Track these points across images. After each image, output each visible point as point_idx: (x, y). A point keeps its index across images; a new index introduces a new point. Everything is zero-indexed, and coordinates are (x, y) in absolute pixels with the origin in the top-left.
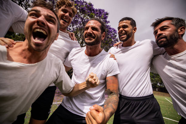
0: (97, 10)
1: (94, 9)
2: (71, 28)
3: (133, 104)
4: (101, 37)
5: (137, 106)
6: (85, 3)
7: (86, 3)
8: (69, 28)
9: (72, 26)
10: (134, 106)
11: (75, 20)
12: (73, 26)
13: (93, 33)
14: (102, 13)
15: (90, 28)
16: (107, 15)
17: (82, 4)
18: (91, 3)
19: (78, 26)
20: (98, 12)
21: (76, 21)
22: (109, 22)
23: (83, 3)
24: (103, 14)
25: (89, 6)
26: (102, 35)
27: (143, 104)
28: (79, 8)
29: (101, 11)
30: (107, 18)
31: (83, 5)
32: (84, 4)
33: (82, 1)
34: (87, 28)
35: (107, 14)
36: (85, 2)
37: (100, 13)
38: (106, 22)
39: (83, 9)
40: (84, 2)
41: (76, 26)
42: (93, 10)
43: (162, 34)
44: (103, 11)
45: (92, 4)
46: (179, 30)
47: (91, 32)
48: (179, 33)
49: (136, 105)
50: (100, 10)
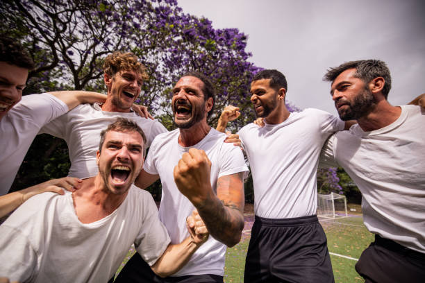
0: (219, 32)
1: (213, 30)
2: (167, 75)
3: (274, 233)
4: (204, 106)
5: (281, 236)
6: (193, 20)
7: (196, 20)
8: (164, 77)
9: (169, 72)
10: (276, 235)
11: (175, 59)
12: (171, 71)
13: (187, 98)
14: (233, 36)
15: (182, 90)
16: (244, 41)
17: (186, 22)
18: (206, 18)
19: (183, 70)
20: (223, 37)
21: (177, 58)
22: (250, 54)
23: (188, 20)
24: (235, 38)
25: (201, 24)
26: (206, 104)
27: (293, 232)
28: (180, 31)
29: (231, 33)
30: (244, 47)
31: (188, 24)
32: (190, 21)
33: (185, 17)
34: (178, 90)
35: (244, 38)
36: (193, 18)
37: (228, 37)
38: (245, 55)
39: (189, 32)
40: (190, 18)
41: (177, 71)
42: (212, 32)
43: (341, 97)
44: (236, 31)
45: (209, 20)
46: (372, 85)
47: (184, 97)
48: (374, 91)
49: (279, 233)
50: (227, 31)
